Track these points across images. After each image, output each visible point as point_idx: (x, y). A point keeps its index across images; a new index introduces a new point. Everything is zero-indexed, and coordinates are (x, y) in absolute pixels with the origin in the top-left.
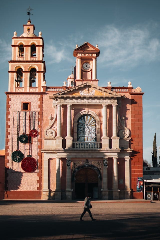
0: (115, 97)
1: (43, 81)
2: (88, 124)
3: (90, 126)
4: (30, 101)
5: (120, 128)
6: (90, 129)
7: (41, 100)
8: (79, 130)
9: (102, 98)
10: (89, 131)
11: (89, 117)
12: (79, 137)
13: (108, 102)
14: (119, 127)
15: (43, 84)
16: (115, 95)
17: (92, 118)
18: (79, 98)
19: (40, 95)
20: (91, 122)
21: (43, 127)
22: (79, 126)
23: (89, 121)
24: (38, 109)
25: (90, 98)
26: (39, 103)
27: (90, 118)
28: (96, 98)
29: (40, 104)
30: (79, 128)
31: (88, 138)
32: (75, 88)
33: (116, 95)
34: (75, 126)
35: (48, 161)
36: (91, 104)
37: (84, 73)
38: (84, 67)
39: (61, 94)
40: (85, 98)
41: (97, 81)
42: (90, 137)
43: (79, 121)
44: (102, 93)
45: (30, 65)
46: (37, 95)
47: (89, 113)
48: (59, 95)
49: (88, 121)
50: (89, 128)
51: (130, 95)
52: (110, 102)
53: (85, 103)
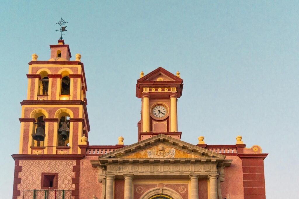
0: (213, 159)
1: (82, 136)
4: (57, 172)
7: (77, 169)
9: (188, 162)
15: (82, 141)
16: (213, 157)
18: (147, 162)
24: (71, 185)
25: (167, 162)
26: (73, 174)
28: (177, 162)
29: (75, 177)
32: (139, 145)
33: (216, 156)
36: (168, 174)
37: (154, 123)
38: (154, 113)
40: (156, 162)
41: (180, 135)
44: (189, 154)
47: (164, 193)
48: (110, 157)
51: (241, 160)
52: (204, 171)
53: (158, 173)
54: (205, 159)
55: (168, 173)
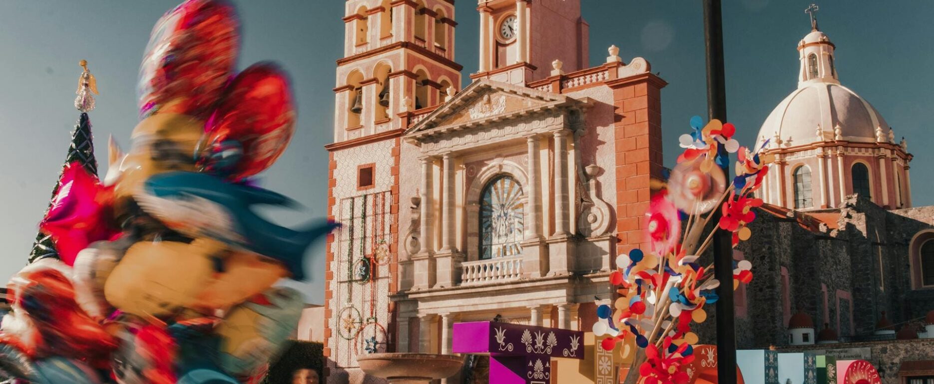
0: (552, 105)
2: (506, 204)
3: (510, 210)
4: (374, 162)
5: (584, 203)
6: (510, 219)
7: (396, 154)
8: (484, 226)
9: (522, 117)
10: (507, 223)
11: (507, 182)
12: (484, 247)
13: (539, 127)
14: (582, 201)
15: (404, 106)
16: (551, 100)
17: (516, 185)
18: (465, 130)
19: (394, 140)
20: (512, 196)
21: (399, 228)
22: (484, 212)
23: (509, 195)
24: (390, 178)
25: (493, 123)
26: (392, 161)
27: (511, 183)
28: (506, 119)
29: (393, 165)
30: (484, 220)
31: (505, 247)
32: (453, 103)
33: (554, 98)
34: (469, 215)
35: (407, 326)
36: (497, 140)
37: (501, 49)
38: (504, 32)
39: (423, 126)
40: (481, 126)
41: (524, 68)
42: (510, 244)
43: (485, 199)
44: (524, 102)
45: (376, 60)
46: (388, 141)
47: (503, 170)
48: (419, 130)
49: (505, 195)
50: (508, 215)
52: (545, 125)
53: (483, 141)
54: (538, 107)
55: (497, 138)
